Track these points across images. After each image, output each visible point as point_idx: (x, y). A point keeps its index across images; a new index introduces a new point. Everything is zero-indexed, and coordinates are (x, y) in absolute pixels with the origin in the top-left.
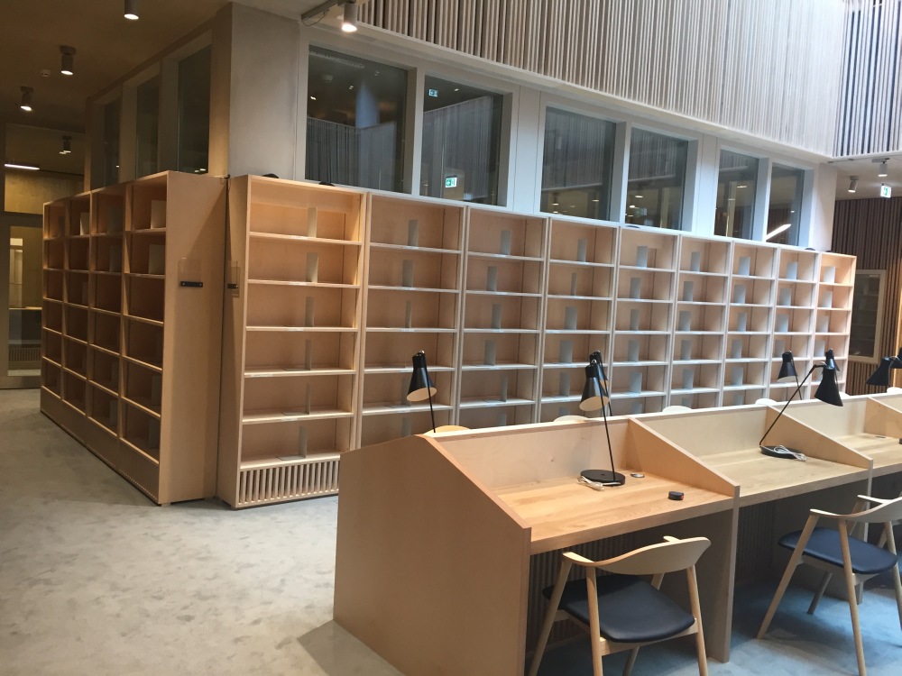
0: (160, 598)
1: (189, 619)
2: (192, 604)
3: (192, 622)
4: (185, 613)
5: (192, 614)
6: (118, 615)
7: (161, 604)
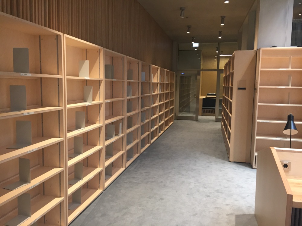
0: (206, 188)
1: (208, 196)
2: (213, 193)
3: (209, 198)
4: (209, 194)
5: (210, 195)
6: (191, 189)
7: (205, 190)
